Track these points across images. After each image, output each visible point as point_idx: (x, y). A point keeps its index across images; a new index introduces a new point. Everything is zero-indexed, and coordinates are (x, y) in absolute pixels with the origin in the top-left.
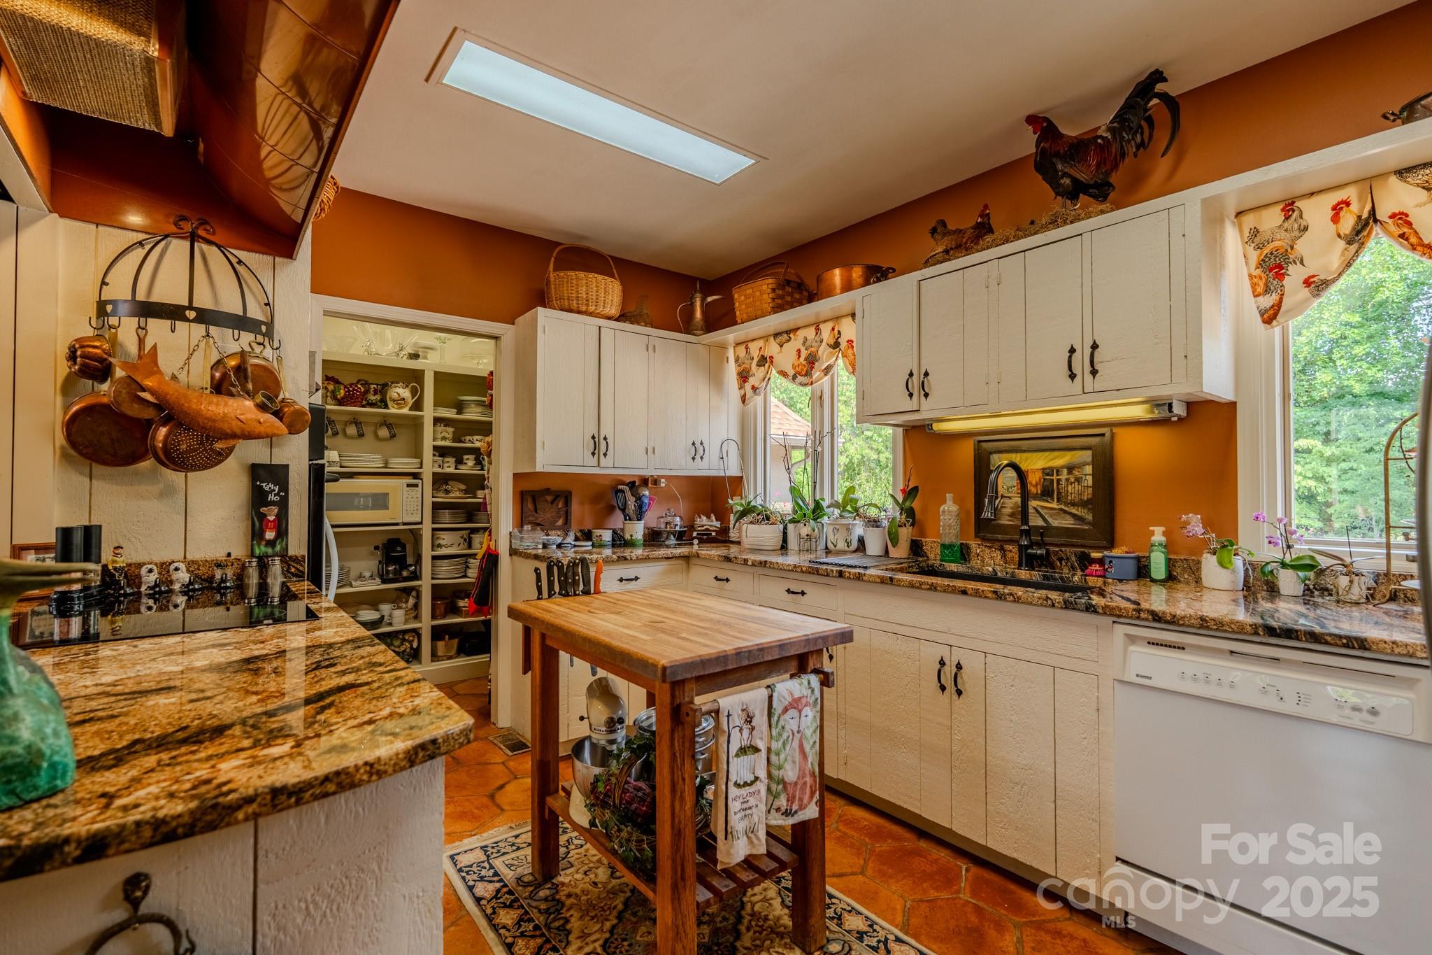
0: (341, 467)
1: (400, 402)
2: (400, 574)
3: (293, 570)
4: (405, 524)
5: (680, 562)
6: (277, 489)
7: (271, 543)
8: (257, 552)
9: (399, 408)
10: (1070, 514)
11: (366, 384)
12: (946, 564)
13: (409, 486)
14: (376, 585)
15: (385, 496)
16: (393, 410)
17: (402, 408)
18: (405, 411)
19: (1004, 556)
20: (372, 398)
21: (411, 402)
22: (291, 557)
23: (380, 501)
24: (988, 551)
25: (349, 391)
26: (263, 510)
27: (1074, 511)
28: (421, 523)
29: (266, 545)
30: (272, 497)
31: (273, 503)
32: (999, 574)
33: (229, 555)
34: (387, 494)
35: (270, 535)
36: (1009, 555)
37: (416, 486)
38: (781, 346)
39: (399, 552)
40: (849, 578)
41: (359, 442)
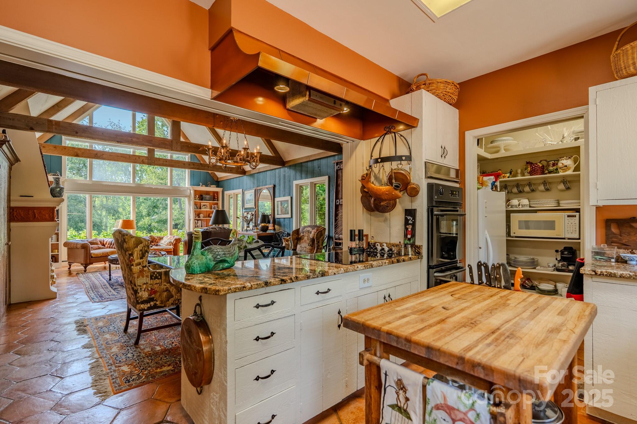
0: (530, 207)
1: (566, 167)
2: (568, 267)
3: (417, 251)
4: (569, 239)
6: (412, 218)
7: (409, 239)
8: (405, 242)
9: (563, 172)
11: (548, 162)
13: (568, 216)
14: (550, 271)
15: (554, 222)
16: (561, 173)
17: (566, 171)
18: (570, 172)
20: (551, 168)
21: (573, 167)
22: (416, 246)
23: (551, 225)
25: (533, 168)
26: (407, 226)
28: (579, 239)
29: (408, 240)
30: (410, 222)
31: (410, 224)
33: (400, 242)
34: (554, 221)
35: (409, 236)
37: (575, 216)
39: (566, 254)
41: (548, 193)
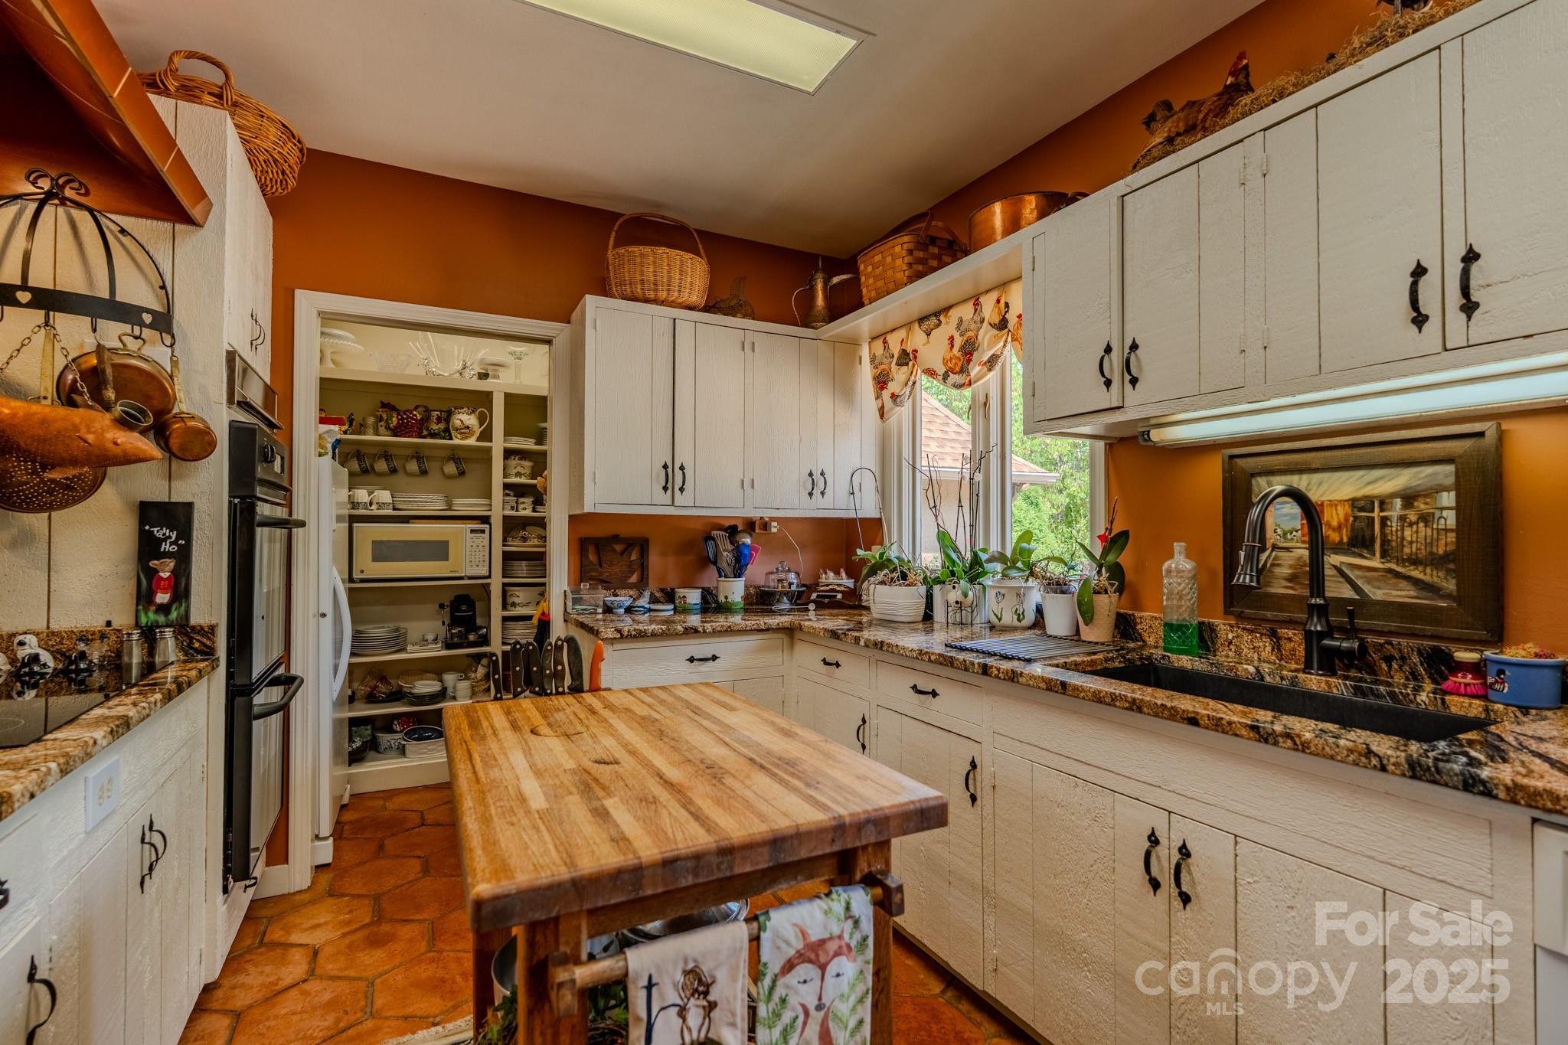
0: (394, 509)
1: (466, 431)
2: (467, 638)
3: (197, 645)
4: (470, 578)
5: (780, 635)
6: (174, 535)
7: (164, 609)
8: (143, 620)
9: (462, 439)
10: (1408, 578)
11: (428, 411)
12: (1174, 657)
13: (472, 531)
14: (437, 651)
15: (446, 543)
16: (456, 441)
17: (467, 438)
18: (472, 441)
19: (1277, 647)
20: (435, 427)
21: (478, 431)
22: (193, 628)
23: (439, 550)
24: (1247, 637)
25: (403, 419)
26: (153, 563)
27: (1416, 573)
28: (489, 577)
29: (156, 612)
30: (166, 547)
31: (168, 555)
32: (1268, 679)
33: (109, 624)
35: (162, 598)
36: (1287, 646)
37: (483, 531)
38: (928, 335)
39: (464, 611)
40: (997, 677)
41: (423, 480)
